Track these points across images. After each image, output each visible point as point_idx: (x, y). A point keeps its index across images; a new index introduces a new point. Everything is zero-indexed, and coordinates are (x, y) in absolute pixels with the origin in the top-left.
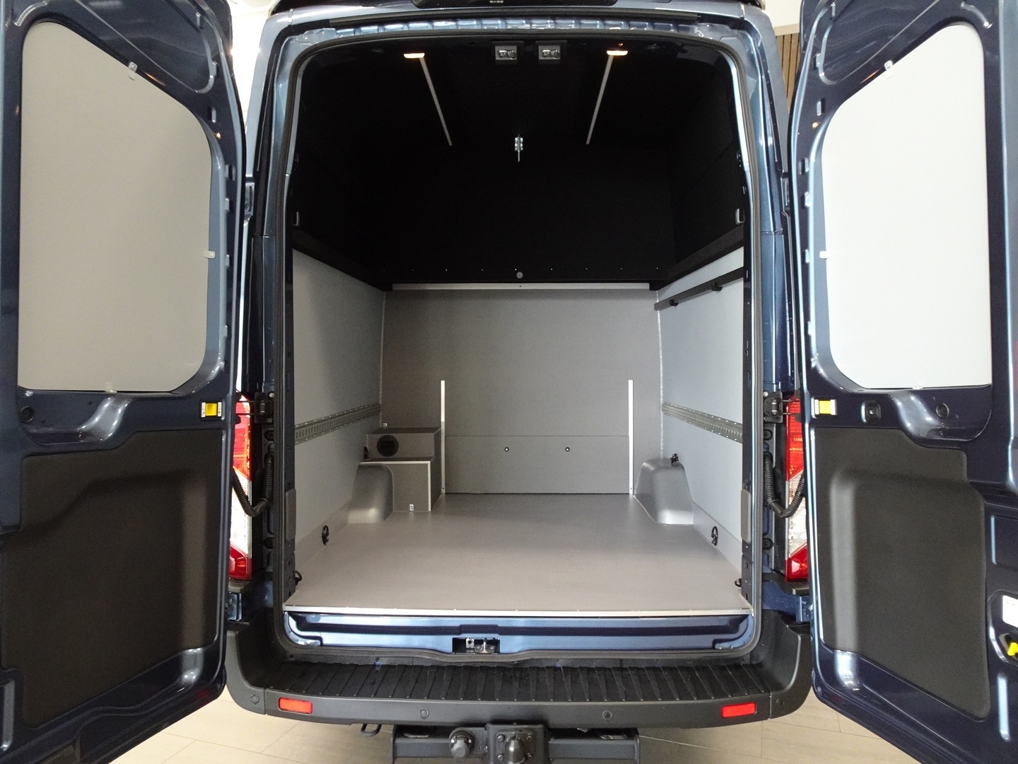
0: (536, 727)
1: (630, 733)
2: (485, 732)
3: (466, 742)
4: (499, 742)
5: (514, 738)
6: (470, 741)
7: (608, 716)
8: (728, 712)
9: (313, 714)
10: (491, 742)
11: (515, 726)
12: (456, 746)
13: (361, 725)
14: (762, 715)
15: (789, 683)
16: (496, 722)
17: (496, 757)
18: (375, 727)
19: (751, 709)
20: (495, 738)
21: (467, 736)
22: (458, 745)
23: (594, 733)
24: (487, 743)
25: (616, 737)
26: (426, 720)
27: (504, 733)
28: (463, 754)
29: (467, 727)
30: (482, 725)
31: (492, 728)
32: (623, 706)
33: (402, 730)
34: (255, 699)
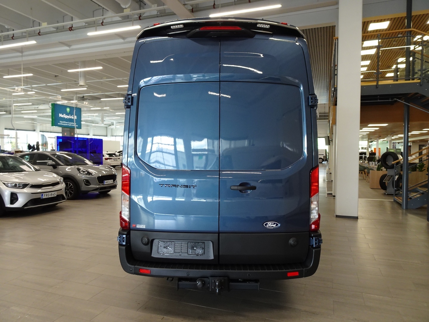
0: (225, 278)
1: (256, 281)
2: (208, 280)
3: (202, 282)
4: (213, 283)
5: (218, 280)
6: (203, 282)
7: (249, 275)
8: (289, 275)
9: (151, 274)
10: (210, 283)
11: (218, 278)
12: (199, 284)
13: (167, 278)
14: (301, 276)
15: (310, 266)
16: (212, 276)
17: (212, 288)
18: (172, 279)
19: (297, 274)
20: (212, 281)
21: (202, 281)
22: (199, 283)
23: (245, 281)
24: (209, 284)
25: (252, 282)
26: (189, 276)
27: (214, 280)
28: (201, 286)
29: (202, 278)
30: (207, 277)
31: (210, 278)
32: (254, 272)
33: (180, 279)
34: (131, 269)
